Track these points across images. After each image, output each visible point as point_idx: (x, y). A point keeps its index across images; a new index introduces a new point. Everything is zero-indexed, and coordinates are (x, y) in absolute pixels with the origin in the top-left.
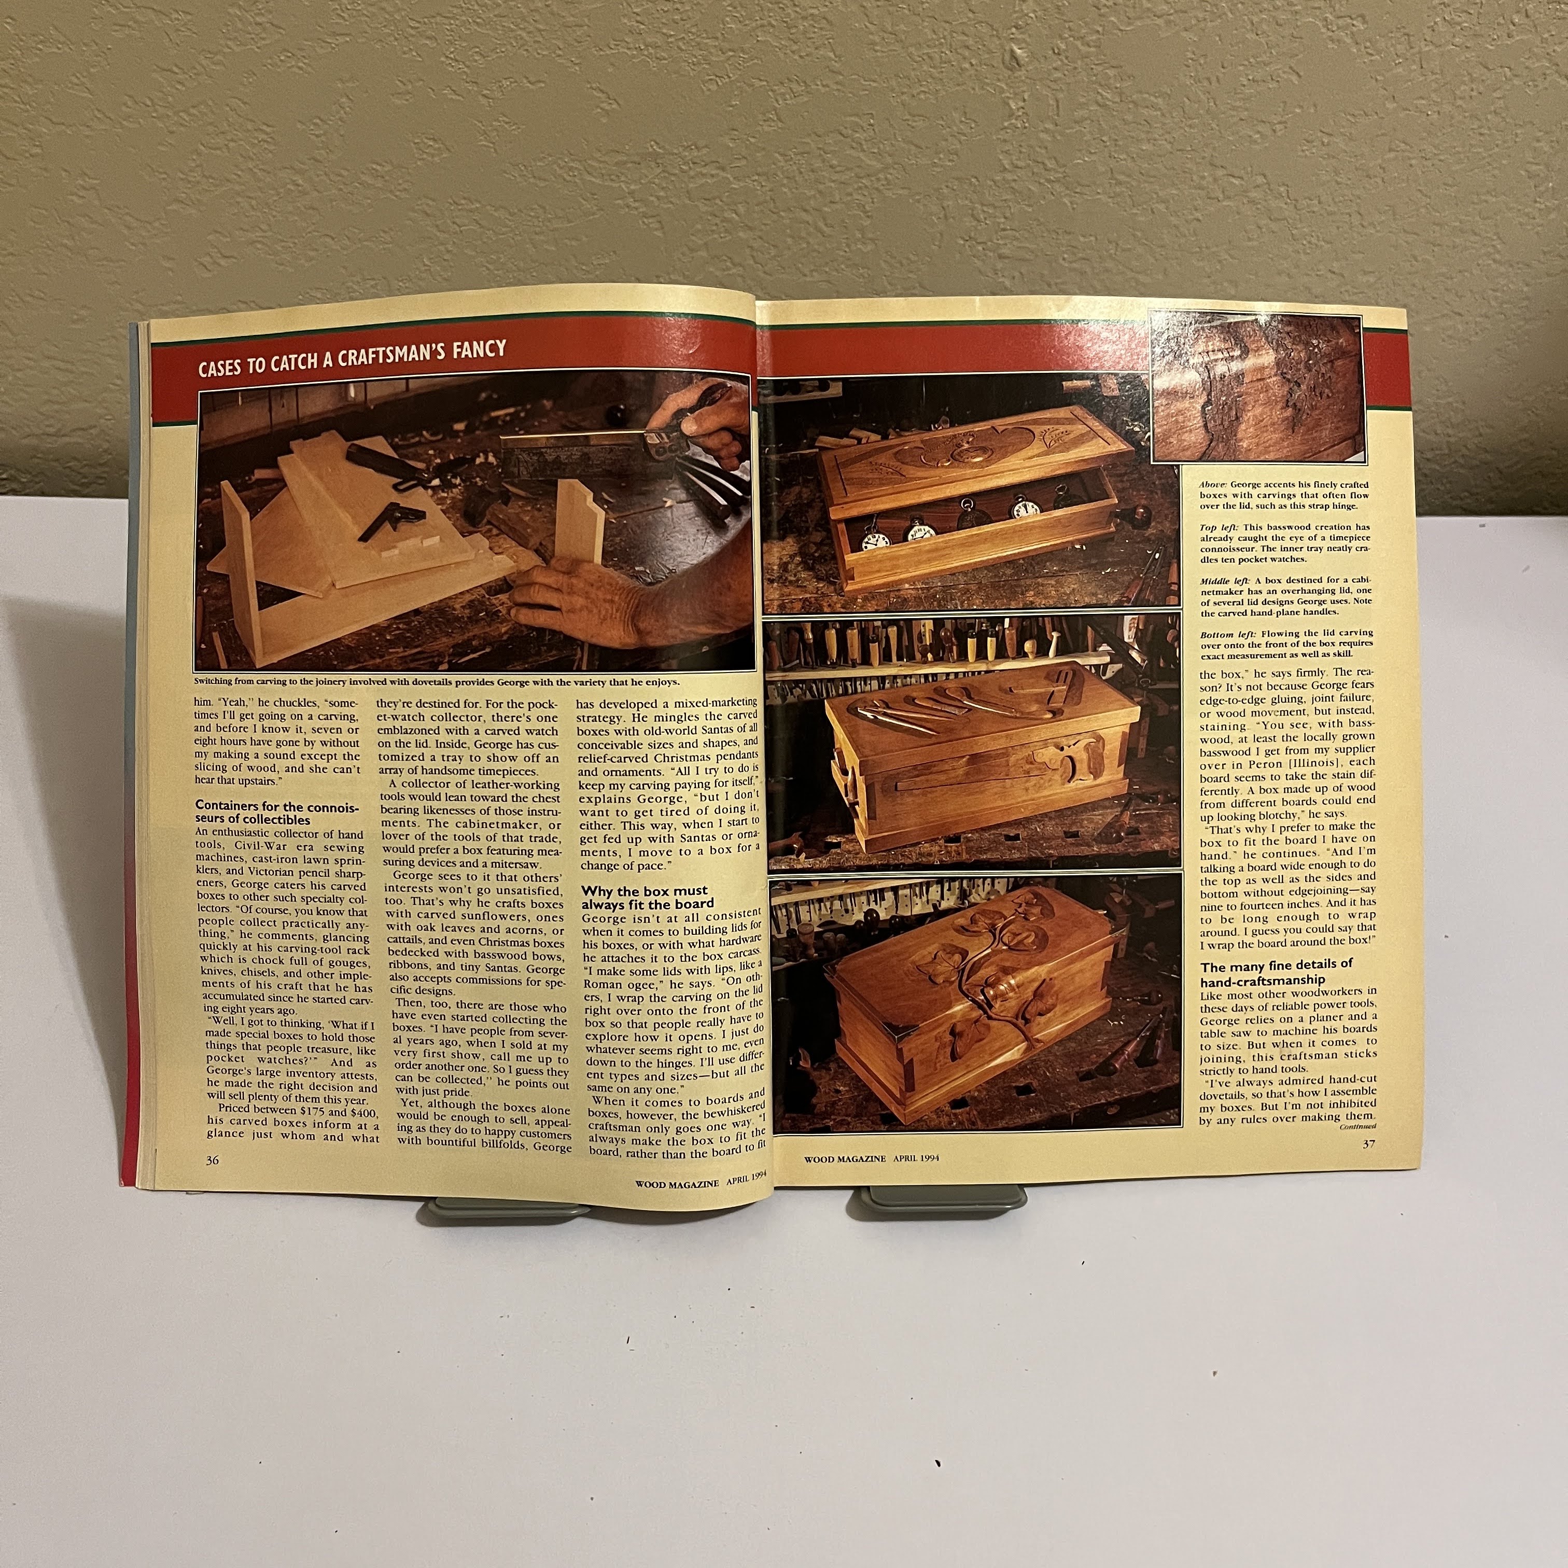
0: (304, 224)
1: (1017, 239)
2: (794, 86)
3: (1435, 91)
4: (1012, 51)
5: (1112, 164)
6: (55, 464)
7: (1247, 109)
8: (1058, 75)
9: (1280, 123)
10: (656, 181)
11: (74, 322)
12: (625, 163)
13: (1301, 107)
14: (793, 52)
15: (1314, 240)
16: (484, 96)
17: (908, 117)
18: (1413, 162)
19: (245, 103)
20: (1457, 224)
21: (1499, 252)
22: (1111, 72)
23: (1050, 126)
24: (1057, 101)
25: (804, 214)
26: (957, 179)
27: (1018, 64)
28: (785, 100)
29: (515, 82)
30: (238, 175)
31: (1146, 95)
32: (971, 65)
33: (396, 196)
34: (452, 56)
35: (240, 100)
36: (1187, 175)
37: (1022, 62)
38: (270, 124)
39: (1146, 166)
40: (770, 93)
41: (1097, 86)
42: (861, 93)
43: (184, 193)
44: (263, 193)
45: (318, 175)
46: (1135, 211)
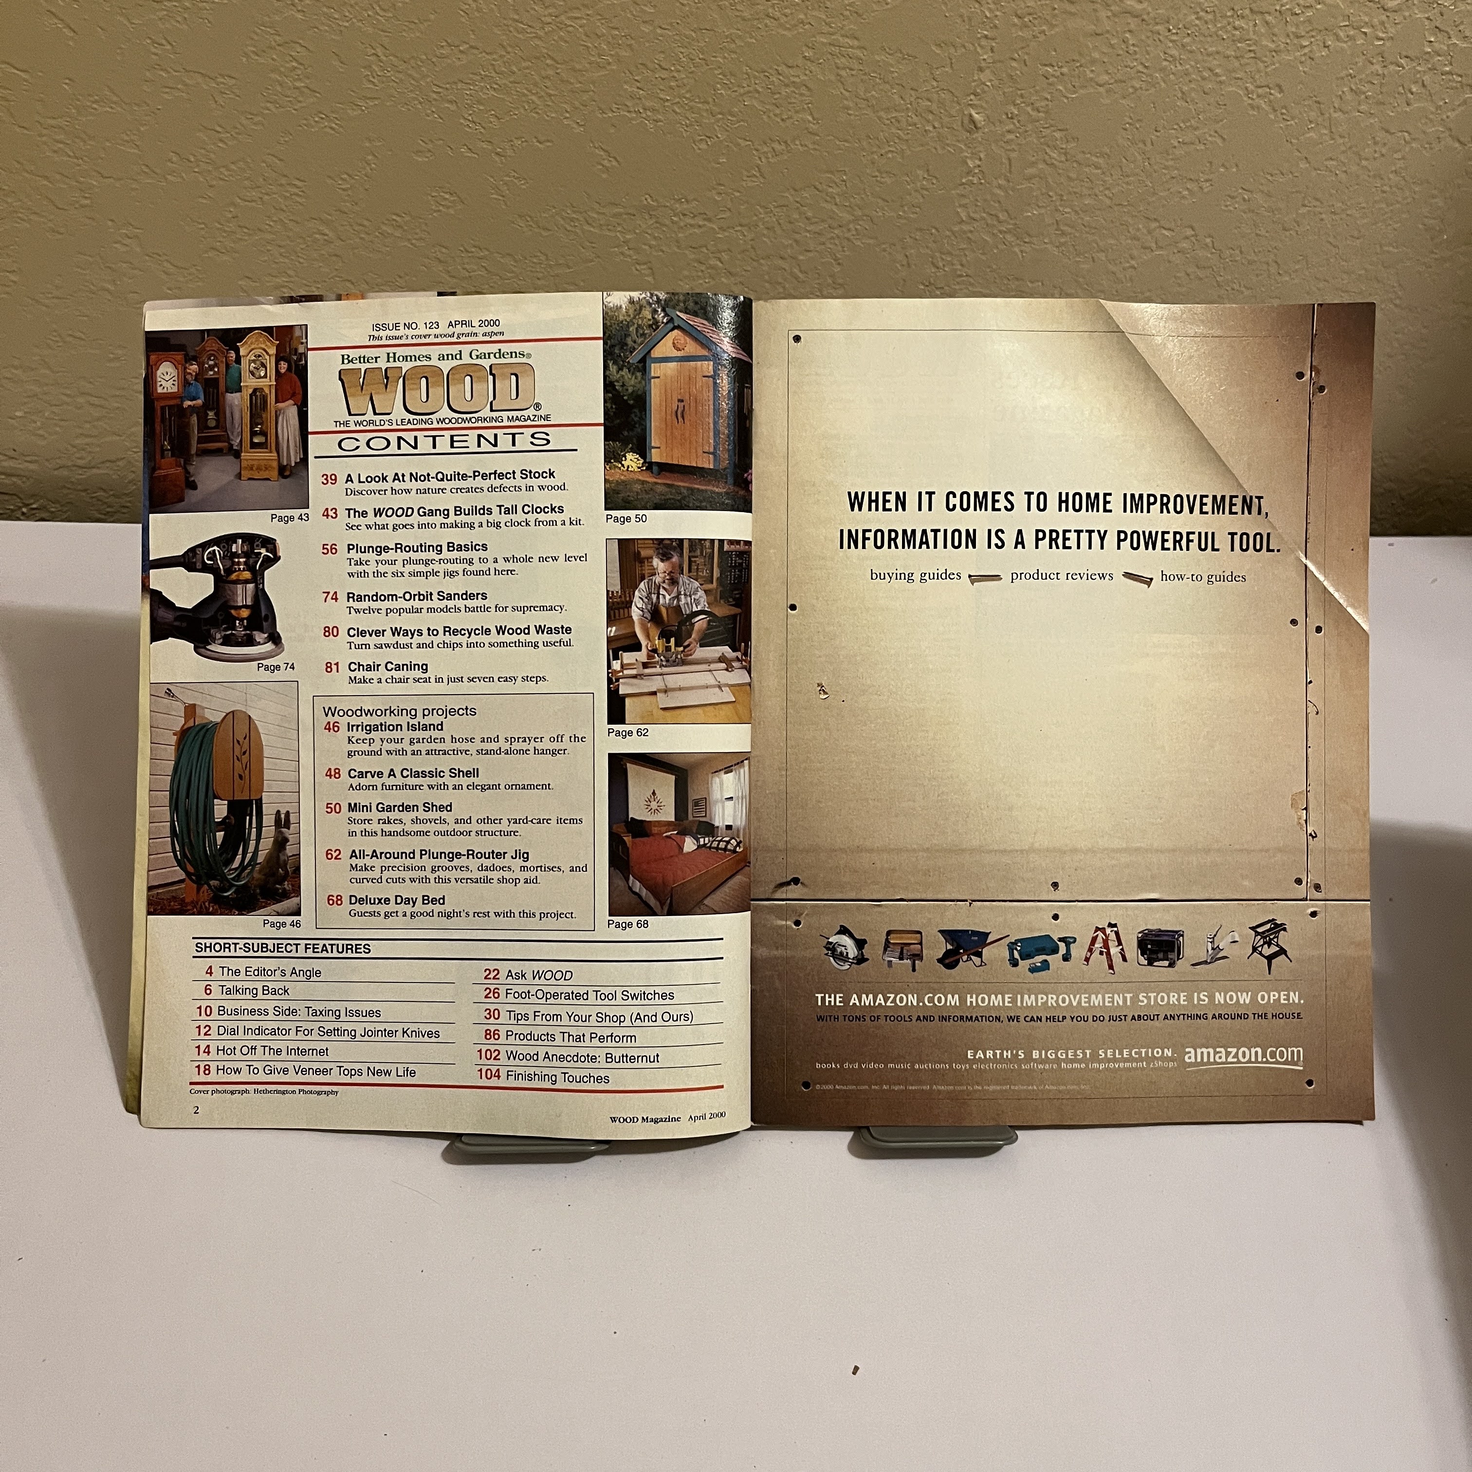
0: (327, 270)
1: (972, 284)
2: (776, 146)
3: (1343, 152)
4: (971, 115)
5: (1058, 217)
6: (84, 494)
7: (1177, 169)
8: (1011, 136)
9: (1207, 181)
10: (650, 232)
11: (111, 360)
12: (620, 214)
13: (1223, 165)
14: (775, 115)
15: (1236, 287)
16: (497, 154)
17: (877, 174)
18: (1324, 216)
19: (281, 160)
20: (1363, 272)
21: (1400, 298)
22: (1058, 135)
23: (1003, 182)
24: (1009, 160)
25: (780, 262)
26: (921, 230)
27: (975, 127)
28: (767, 158)
29: (526, 141)
30: (270, 225)
31: (1089, 156)
32: (934, 127)
33: (412, 244)
34: (470, 118)
35: (276, 157)
36: (1125, 227)
37: (979, 125)
38: (302, 178)
39: (1088, 219)
40: (754, 152)
41: (1045, 147)
42: (836, 152)
43: (219, 241)
44: (291, 241)
45: (342, 225)
46: (1077, 259)
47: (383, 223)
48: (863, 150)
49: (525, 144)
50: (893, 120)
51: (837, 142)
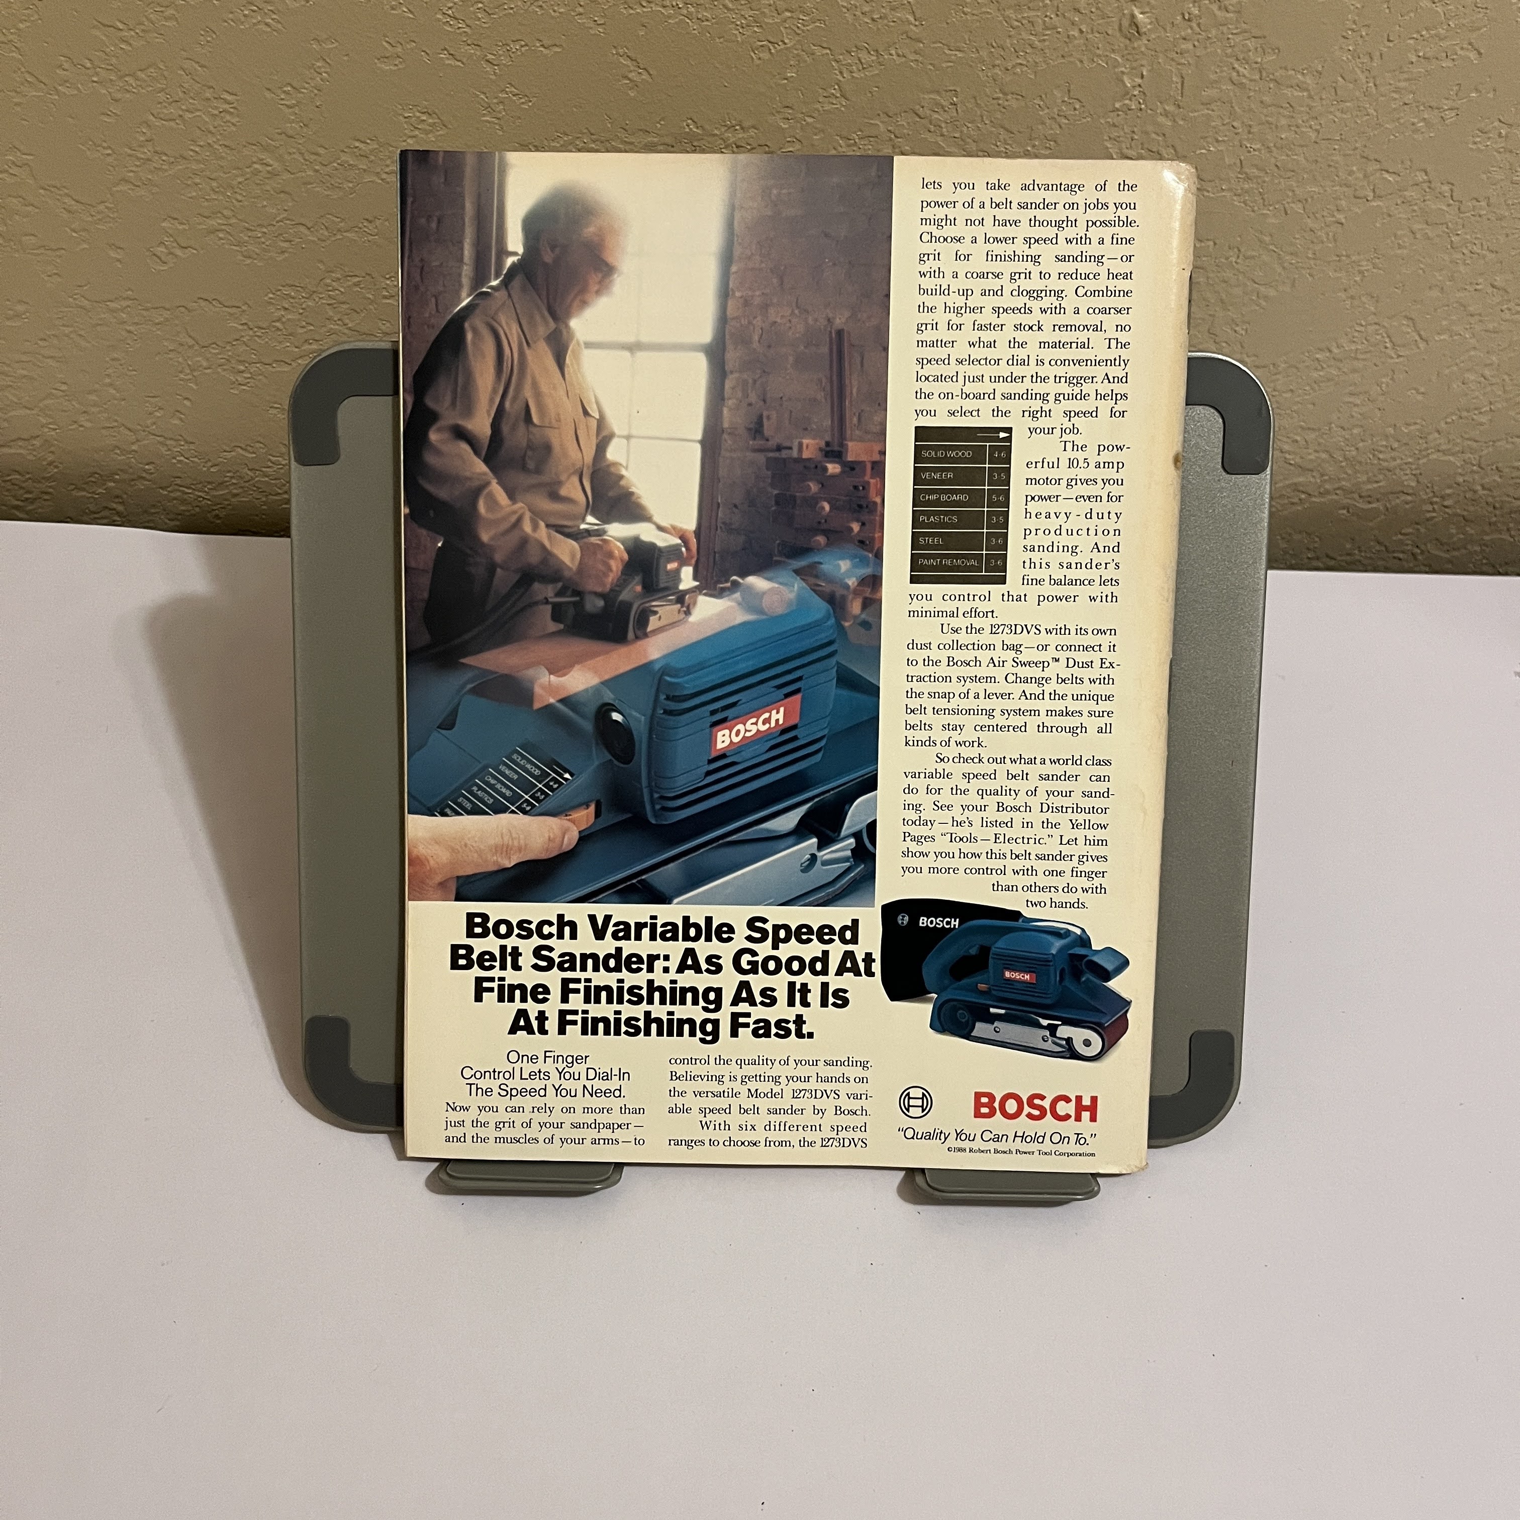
0: (274, 211)
2: (863, 55)
4: (1133, 16)
5: (1243, 154)
7: (1411, 92)
9: (1451, 109)
13: (1477, 90)
14: (864, 13)
15: (1476, 249)
16: (488, 61)
17: (999, 95)
19: (203, 67)
22: (1251, 44)
23: (1171, 108)
24: (1182, 77)
27: (1138, 32)
28: (851, 72)
29: (526, 45)
30: (196, 152)
31: (1291, 73)
32: (1081, 31)
33: (382, 180)
34: (450, 12)
35: (198, 63)
36: (1333, 169)
37: (1143, 30)
38: (233, 91)
39: (1283, 157)
40: (834, 64)
41: (1232, 60)
42: (944, 65)
43: (132, 171)
44: (225, 173)
45: (290, 154)
46: (1265, 212)
47: (343, 151)
48: (983, 62)
49: (523, 49)
50: (1024, 22)
51: (947, 52)
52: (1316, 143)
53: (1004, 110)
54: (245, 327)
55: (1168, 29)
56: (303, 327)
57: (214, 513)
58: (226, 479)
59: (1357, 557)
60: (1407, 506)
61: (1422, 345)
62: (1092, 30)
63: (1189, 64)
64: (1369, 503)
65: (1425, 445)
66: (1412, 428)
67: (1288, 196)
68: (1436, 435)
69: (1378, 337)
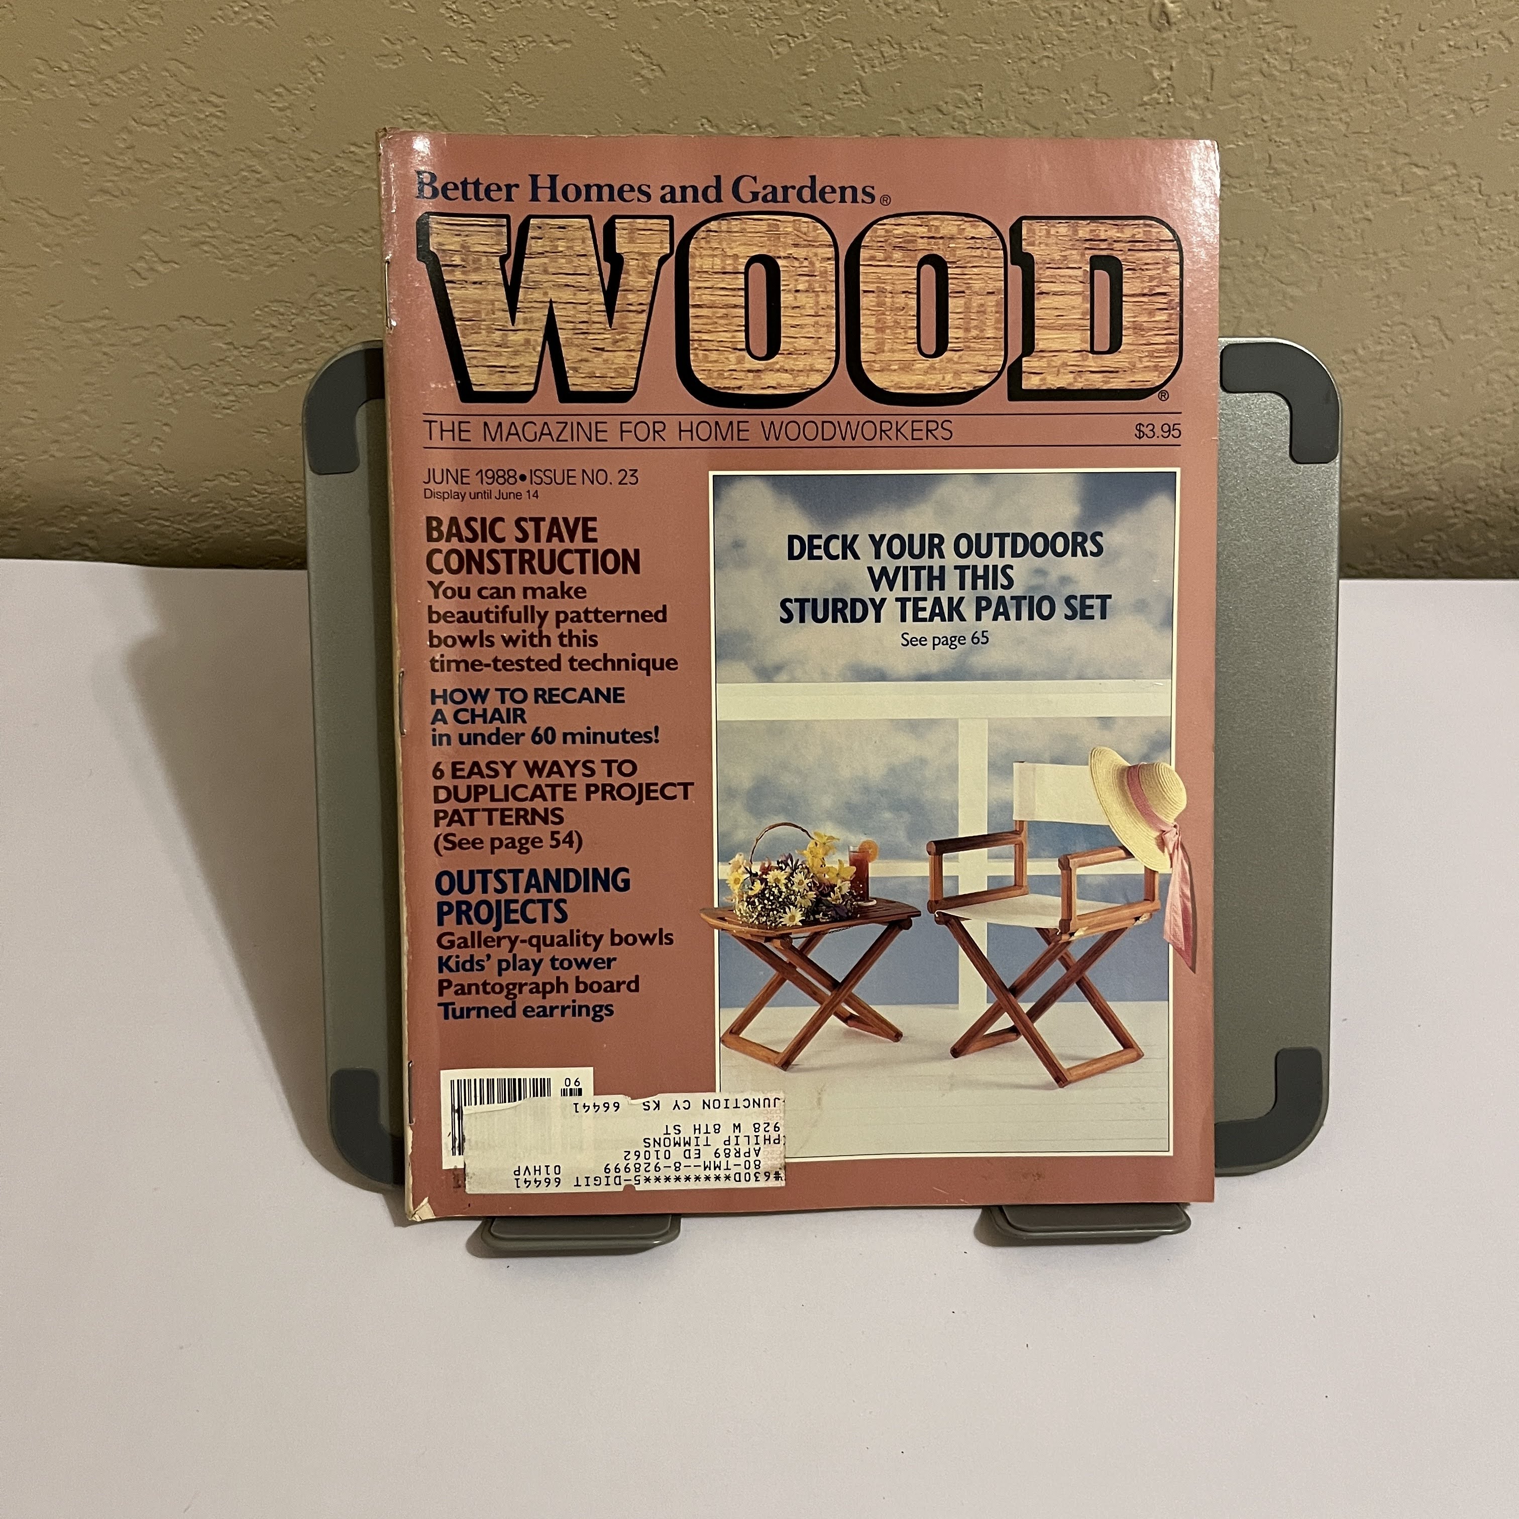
0: (263, 222)
2: (886, 49)
4: (1163, 5)
5: (1272, 149)
7: (1442, 83)
8: (1219, 36)
15: (1503, 245)
16: (494, 59)
17: (1025, 89)
19: (189, 67)
22: (1282, 34)
23: (1199, 101)
24: (1212, 70)
27: (1168, 22)
28: (873, 67)
29: (534, 41)
30: (181, 159)
31: (1322, 63)
32: (1110, 22)
34: (454, 6)
35: (182, 63)
36: (1361, 163)
37: (1173, 20)
38: (221, 94)
39: (1314, 152)
40: (855, 58)
41: (1263, 51)
42: (970, 59)
43: (111, 181)
44: (211, 181)
45: (280, 160)
46: (1292, 209)
47: (337, 156)
48: (1009, 55)
49: (531, 45)
50: (1053, 12)
51: (973, 45)
52: (1346, 136)
53: (1029, 105)
54: (231, 347)
55: (1198, 18)
56: (292, 346)
57: (194, 546)
58: (209, 510)
59: (1378, 567)
60: (1430, 513)
61: (1447, 344)
62: (1122, 21)
63: (1219, 55)
64: (1392, 509)
65: (1448, 448)
66: (1437, 431)
67: (1317, 193)
68: (1459, 438)
69: (1404, 337)
